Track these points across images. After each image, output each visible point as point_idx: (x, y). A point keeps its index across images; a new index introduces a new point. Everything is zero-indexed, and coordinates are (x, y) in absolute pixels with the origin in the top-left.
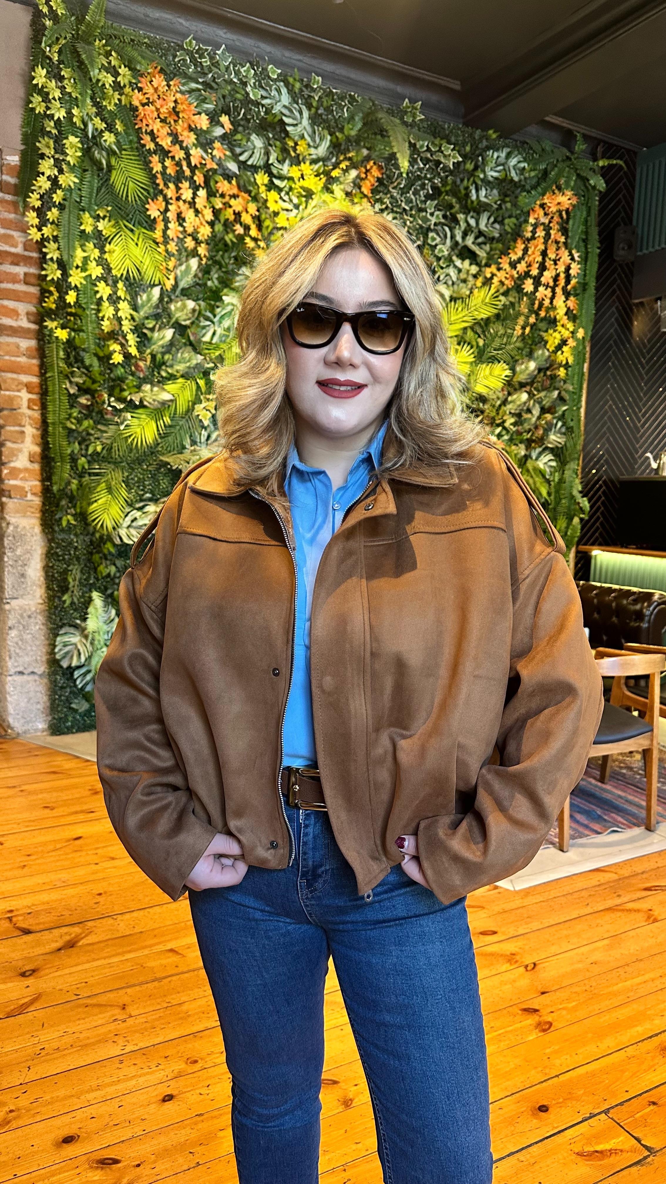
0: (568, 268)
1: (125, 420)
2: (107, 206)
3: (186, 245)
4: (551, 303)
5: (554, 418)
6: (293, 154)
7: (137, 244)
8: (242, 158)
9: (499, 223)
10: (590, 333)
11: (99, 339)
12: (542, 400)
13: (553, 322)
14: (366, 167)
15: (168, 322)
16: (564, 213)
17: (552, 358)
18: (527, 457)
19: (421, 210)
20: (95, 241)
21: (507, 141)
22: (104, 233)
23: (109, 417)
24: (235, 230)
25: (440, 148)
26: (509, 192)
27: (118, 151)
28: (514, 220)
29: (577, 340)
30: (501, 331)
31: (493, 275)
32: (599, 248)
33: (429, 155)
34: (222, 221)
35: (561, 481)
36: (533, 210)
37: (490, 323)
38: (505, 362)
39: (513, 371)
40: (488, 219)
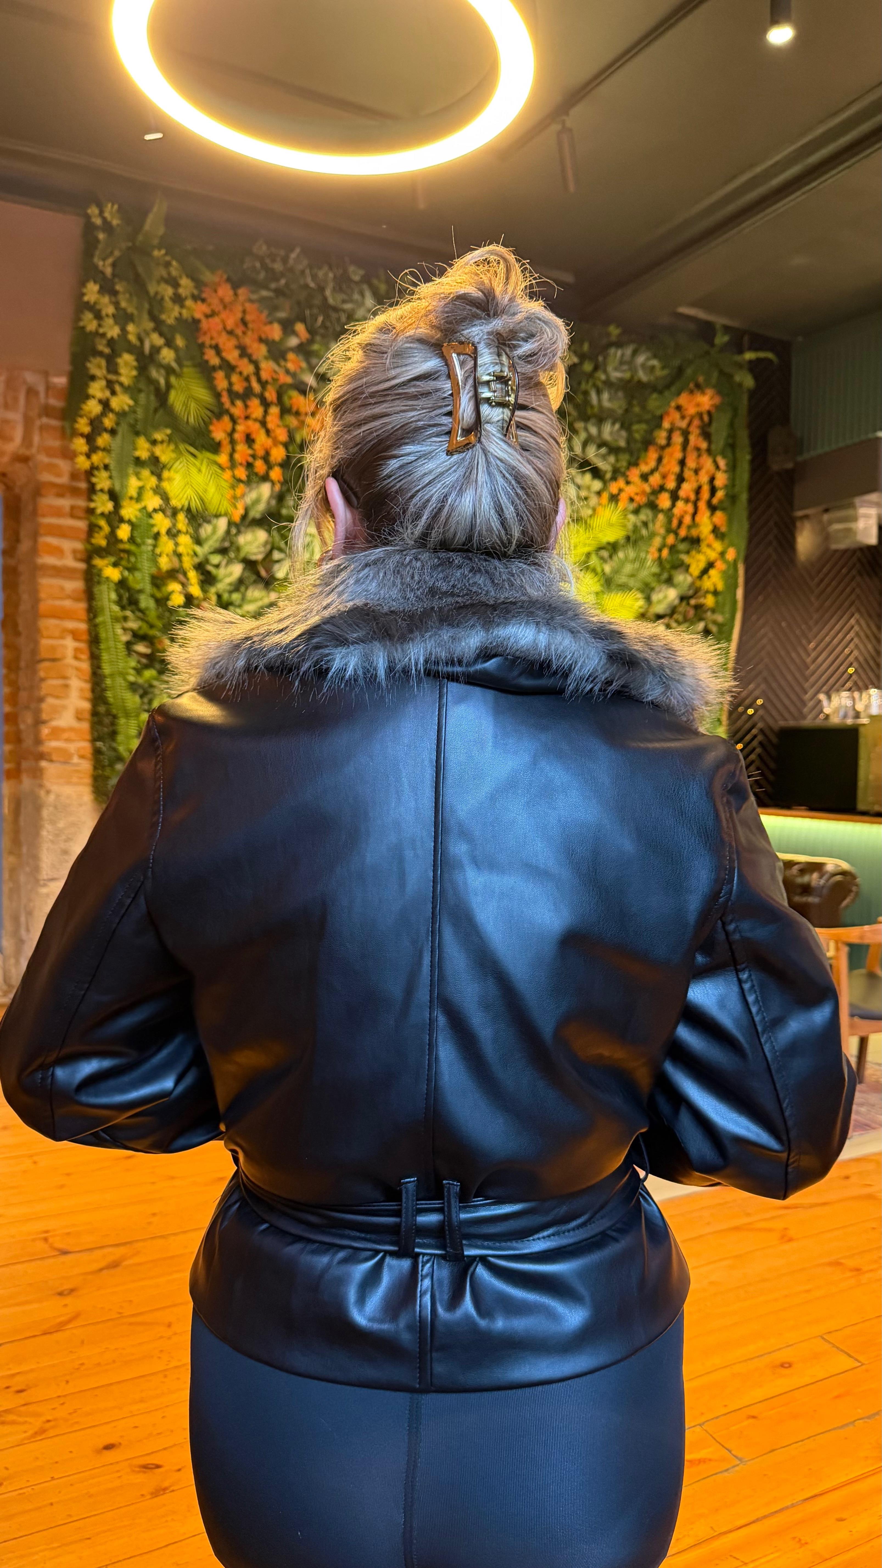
0: (712, 480)
2: (166, 428)
3: (256, 470)
4: (693, 519)
7: (200, 470)
8: (321, 370)
9: (625, 430)
10: (742, 554)
11: (156, 578)
13: (695, 542)
15: (236, 557)
16: (705, 415)
17: (697, 584)
20: (153, 468)
21: (632, 337)
22: (162, 459)
26: (636, 395)
27: (178, 369)
28: (643, 426)
29: (726, 562)
30: (633, 556)
31: (621, 490)
32: (749, 454)
36: (667, 414)
37: (618, 546)
38: (637, 590)
39: (648, 600)
40: (612, 426)
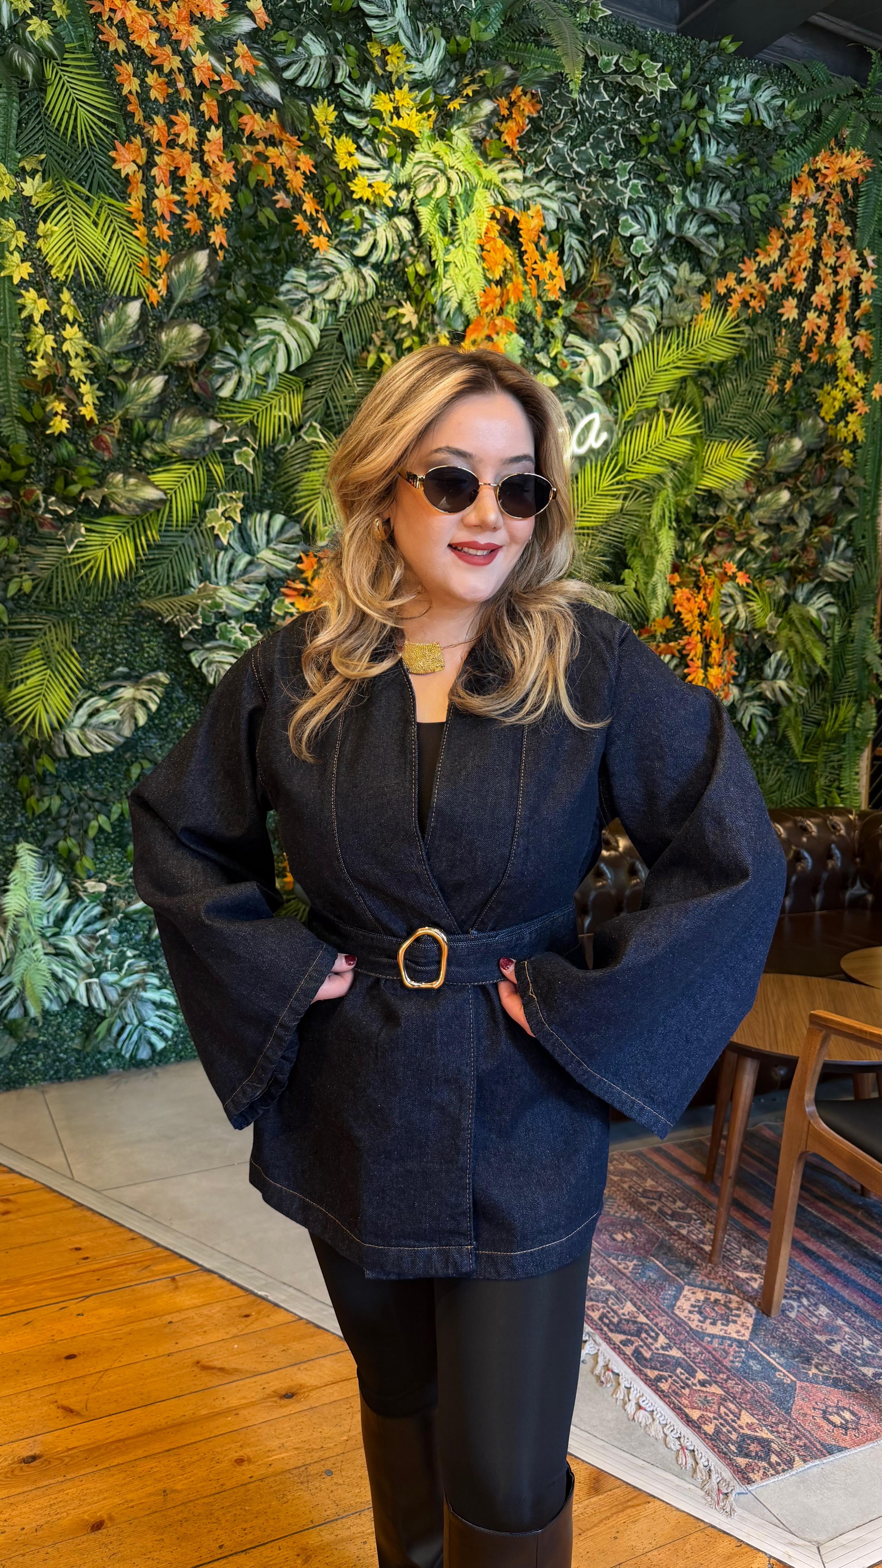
1: (75, 535)
2: (40, 152)
4: (828, 339)
5: (833, 533)
6: (380, 72)
7: (96, 223)
8: (288, 74)
9: (738, 202)
11: (28, 392)
12: (813, 506)
13: (831, 373)
14: (508, 97)
16: (849, 186)
17: (830, 432)
18: (788, 599)
19: (606, 174)
20: (18, 217)
21: (753, 63)
22: (34, 203)
23: (46, 530)
24: (277, 201)
25: (639, 68)
26: (755, 149)
27: (55, 53)
28: (766, 198)
29: (871, 402)
30: (744, 386)
31: (730, 291)
33: (619, 79)
34: (252, 184)
35: (846, 639)
36: (797, 182)
37: (725, 372)
38: (750, 438)
39: (766, 454)
40: (721, 194)
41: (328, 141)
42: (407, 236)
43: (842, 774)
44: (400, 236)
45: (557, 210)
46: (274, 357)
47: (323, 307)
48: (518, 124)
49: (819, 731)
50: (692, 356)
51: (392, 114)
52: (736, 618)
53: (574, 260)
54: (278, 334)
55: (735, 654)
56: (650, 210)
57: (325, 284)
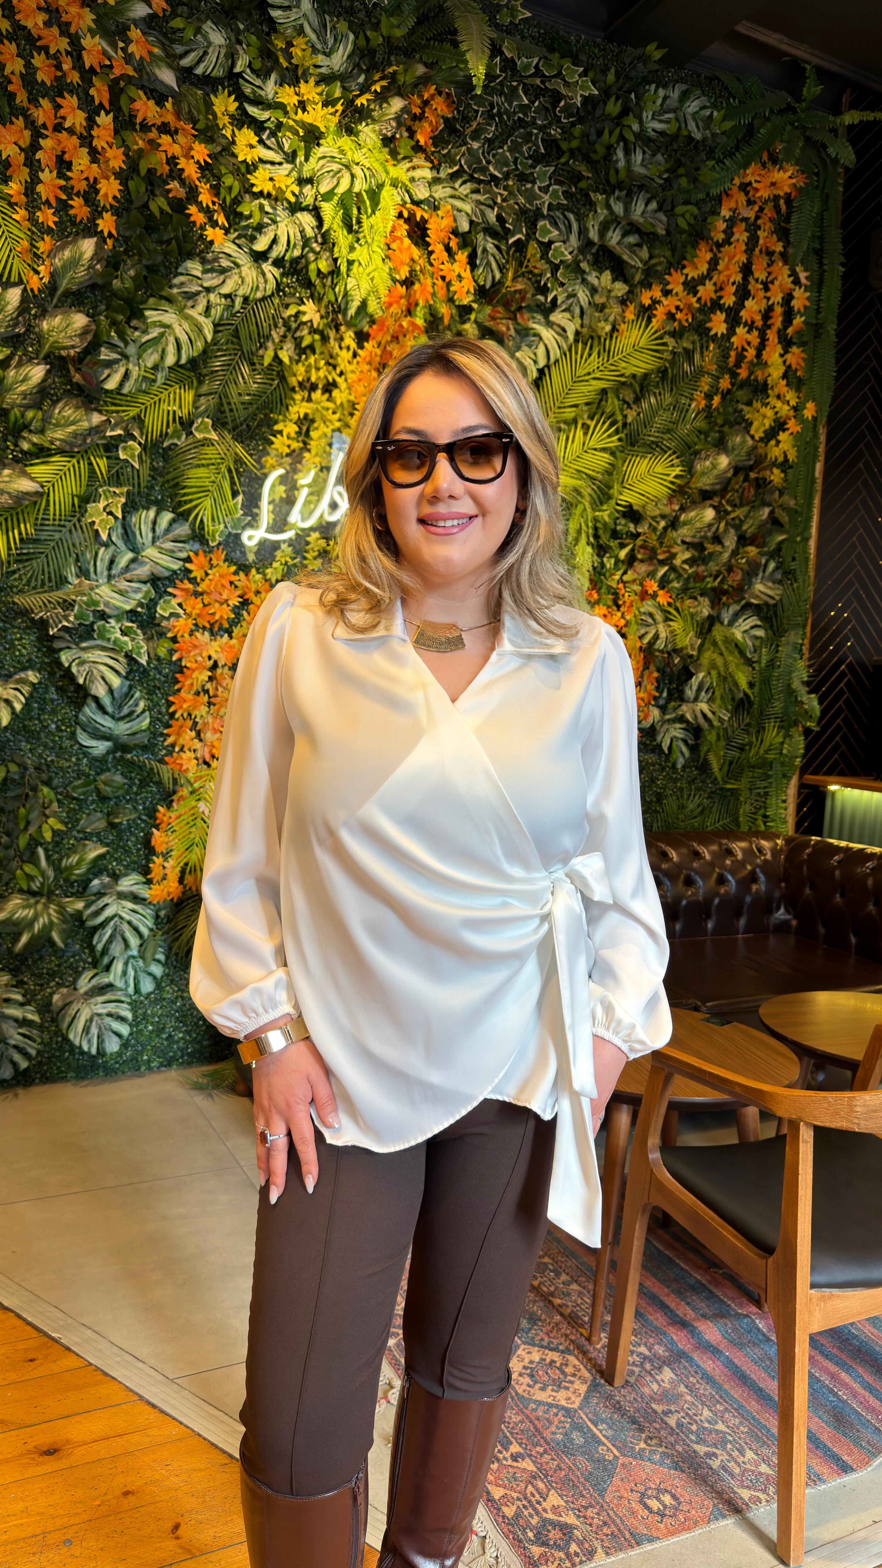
0: (788, 298)
3: (72, 212)
4: (759, 355)
5: (762, 554)
6: (285, 64)
8: (186, 62)
9: (665, 213)
10: (826, 410)
12: (741, 526)
13: (761, 390)
14: (421, 96)
15: (37, 352)
16: (782, 202)
17: (760, 451)
18: (713, 620)
19: (523, 178)
21: (683, 73)
24: (170, 190)
25: (560, 72)
26: (683, 160)
28: (694, 209)
29: (804, 422)
30: (668, 400)
31: (655, 302)
32: (843, 265)
34: (143, 172)
35: (772, 664)
36: (727, 195)
37: (649, 385)
38: (674, 453)
39: (690, 469)
40: (646, 205)
41: (228, 133)
42: (310, 233)
43: (768, 801)
44: (302, 232)
45: (470, 212)
46: (163, 351)
47: (218, 301)
48: (431, 123)
49: (743, 756)
50: (613, 368)
51: (297, 108)
52: (656, 637)
53: (488, 264)
54: (169, 327)
55: (656, 675)
56: (571, 217)
57: (222, 278)
